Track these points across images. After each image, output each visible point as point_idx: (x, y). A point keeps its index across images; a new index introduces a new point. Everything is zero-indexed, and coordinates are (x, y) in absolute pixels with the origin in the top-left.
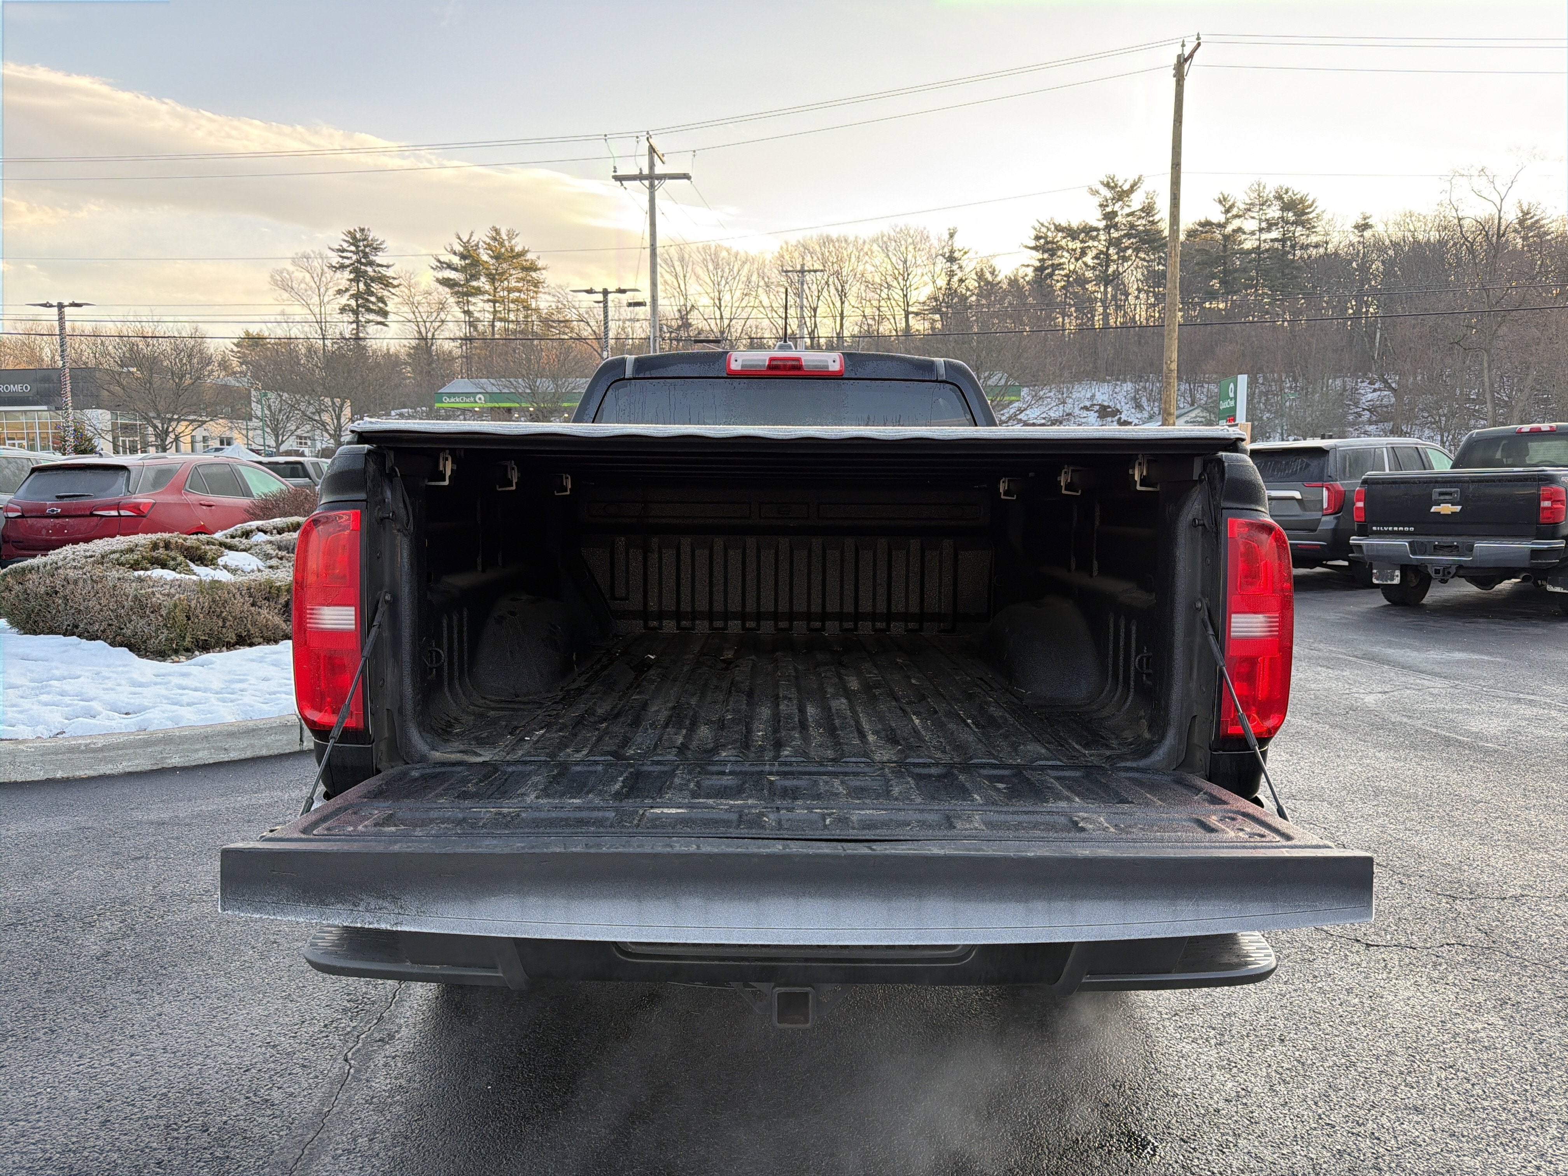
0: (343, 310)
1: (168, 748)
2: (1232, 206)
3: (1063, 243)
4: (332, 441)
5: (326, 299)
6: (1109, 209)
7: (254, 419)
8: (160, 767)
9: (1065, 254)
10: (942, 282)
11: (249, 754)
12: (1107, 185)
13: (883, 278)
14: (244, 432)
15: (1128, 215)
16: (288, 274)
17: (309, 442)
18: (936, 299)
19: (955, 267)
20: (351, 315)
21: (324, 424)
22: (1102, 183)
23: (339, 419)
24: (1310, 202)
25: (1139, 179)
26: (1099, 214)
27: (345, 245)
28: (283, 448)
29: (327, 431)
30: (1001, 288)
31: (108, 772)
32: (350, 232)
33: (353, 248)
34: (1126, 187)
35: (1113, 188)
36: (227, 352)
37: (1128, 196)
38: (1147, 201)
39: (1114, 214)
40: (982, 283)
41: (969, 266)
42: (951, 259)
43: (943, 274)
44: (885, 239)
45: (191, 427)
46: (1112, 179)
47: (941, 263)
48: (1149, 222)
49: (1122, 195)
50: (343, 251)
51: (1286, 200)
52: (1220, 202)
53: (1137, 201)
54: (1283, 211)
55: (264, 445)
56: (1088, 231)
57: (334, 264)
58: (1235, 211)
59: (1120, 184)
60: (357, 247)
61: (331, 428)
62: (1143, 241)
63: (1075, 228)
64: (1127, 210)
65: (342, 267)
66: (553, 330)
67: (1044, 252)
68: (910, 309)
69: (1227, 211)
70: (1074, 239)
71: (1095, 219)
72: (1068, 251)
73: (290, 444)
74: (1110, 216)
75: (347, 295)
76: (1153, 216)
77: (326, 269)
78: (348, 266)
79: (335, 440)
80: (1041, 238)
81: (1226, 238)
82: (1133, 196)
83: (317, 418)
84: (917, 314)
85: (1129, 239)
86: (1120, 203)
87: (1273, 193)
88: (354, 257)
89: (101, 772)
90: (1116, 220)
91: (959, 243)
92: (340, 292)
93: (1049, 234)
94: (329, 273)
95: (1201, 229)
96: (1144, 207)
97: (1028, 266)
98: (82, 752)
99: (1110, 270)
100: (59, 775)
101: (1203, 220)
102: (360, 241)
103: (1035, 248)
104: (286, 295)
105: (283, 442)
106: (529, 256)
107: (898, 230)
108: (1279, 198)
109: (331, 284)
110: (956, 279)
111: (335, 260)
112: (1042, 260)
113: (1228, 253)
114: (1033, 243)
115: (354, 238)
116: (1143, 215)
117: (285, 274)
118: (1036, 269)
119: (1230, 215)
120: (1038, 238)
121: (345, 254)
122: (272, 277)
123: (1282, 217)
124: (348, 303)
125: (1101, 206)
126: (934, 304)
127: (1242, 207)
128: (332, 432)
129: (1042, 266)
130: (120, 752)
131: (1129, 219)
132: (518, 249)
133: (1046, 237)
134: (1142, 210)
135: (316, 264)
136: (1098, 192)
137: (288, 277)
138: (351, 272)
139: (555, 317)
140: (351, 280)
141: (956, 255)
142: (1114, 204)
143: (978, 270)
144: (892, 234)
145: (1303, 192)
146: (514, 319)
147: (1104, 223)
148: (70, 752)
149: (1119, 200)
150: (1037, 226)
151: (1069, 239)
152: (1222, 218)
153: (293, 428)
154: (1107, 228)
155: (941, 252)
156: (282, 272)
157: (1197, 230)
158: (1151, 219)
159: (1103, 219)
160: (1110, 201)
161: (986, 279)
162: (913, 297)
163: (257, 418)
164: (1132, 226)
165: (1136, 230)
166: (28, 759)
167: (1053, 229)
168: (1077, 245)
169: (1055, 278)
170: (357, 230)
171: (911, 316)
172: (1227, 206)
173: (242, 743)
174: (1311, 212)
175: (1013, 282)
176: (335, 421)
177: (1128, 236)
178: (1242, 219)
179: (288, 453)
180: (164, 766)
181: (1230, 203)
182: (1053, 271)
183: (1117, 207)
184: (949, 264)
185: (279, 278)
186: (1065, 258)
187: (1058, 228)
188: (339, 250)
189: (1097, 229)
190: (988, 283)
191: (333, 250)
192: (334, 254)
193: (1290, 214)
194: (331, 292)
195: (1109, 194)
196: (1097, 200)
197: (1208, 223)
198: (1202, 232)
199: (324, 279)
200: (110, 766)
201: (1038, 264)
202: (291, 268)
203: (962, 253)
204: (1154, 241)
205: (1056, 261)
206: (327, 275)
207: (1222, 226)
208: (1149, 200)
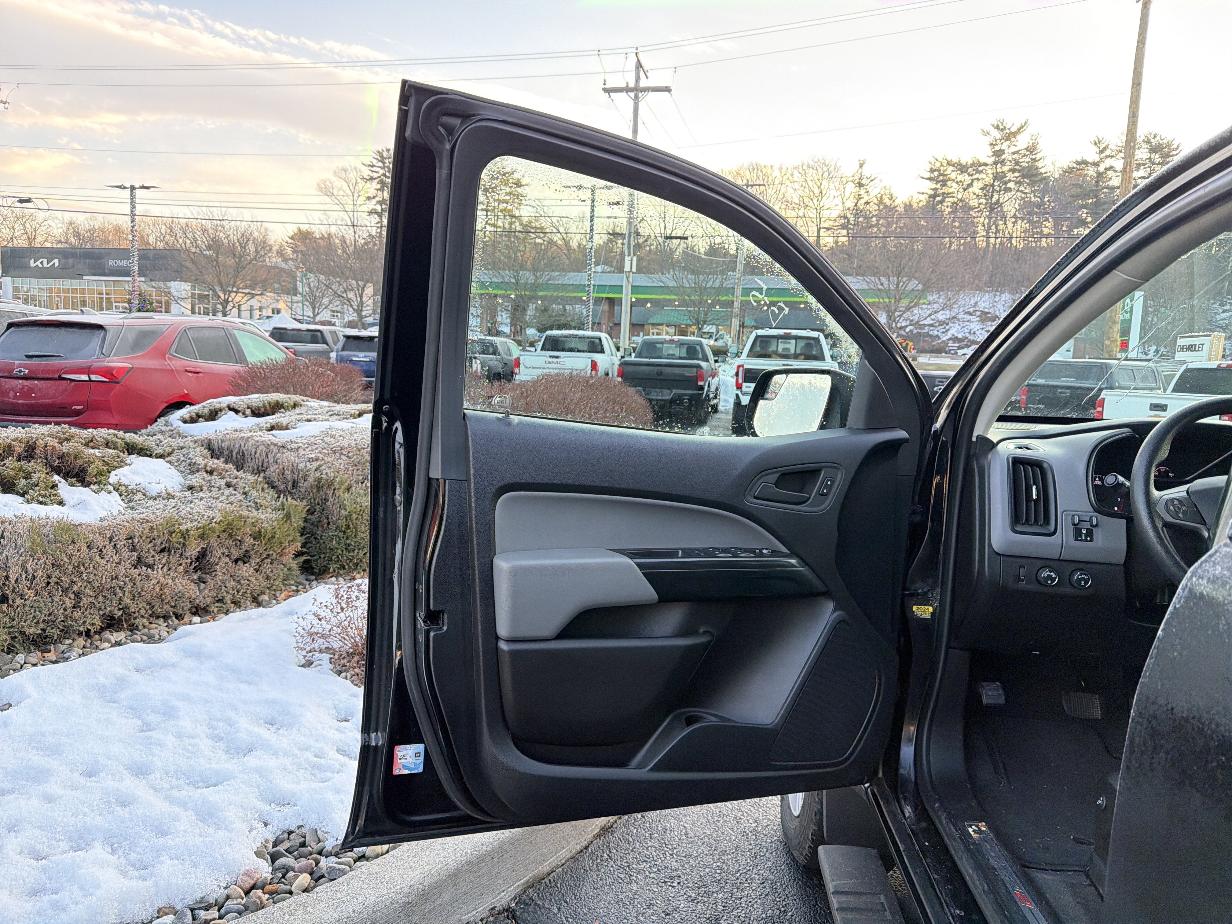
0: (371, 213)
2: (1105, 148)
3: (953, 176)
4: (355, 314)
5: (358, 203)
6: (997, 148)
7: (298, 295)
9: (954, 185)
10: (850, 204)
12: (997, 127)
13: (801, 199)
14: (289, 304)
15: (1014, 153)
16: (330, 183)
17: (339, 314)
18: (845, 217)
19: (862, 192)
20: (376, 216)
21: (349, 300)
22: (993, 126)
23: (361, 297)
24: (1175, 146)
25: (1026, 123)
26: (989, 151)
27: (375, 162)
28: (318, 319)
29: (351, 306)
30: (897, 211)
32: (379, 152)
33: (380, 164)
34: (1014, 130)
35: (1002, 130)
36: (284, 243)
37: (1014, 137)
38: (1031, 142)
39: (1002, 152)
40: (882, 207)
41: (874, 191)
42: (860, 185)
43: (852, 197)
44: (805, 167)
45: (246, 298)
46: (1002, 123)
47: (851, 188)
48: (1032, 159)
49: (1010, 136)
50: (373, 166)
51: (1154, 144)
52: (1095, 144)
53: (1022, 142)
54: (1150, 153)
55: (303, 315)
56: (977, 166)
57: (365, 177)
58: (1108, 152)
59: (1008, 127)
60: (384, 163)
61: (355, 304)
62: (1023, 176)
63: (964, 164)
64: (1013, 149)
65: (372, 179)
66: (531, 234)
67: (937, 182)
68: (823, 225)
69: (1102, 152)
70: (962, 172)
71: (985, 155)
72: (957, 183)
73: (325, 315)
74: (998, 153)
75: (374, 202)
76: (1035, 154)
77: (359, 180)
78: (376, 178)
79: (358, 314)
80: (935, 171)
81: (1099, 175)
82: (1019, 137)
83: (344, 295)
84: (828, 229)
85: (1013, 173)
86: (1008, 142)
87: (1143, 138)
88: (381, 172)
90: (1003, 157)
91: (867, 171)
92: (369, 198)
93: (942, 168)
94: (361, 183)
95: (1075, 165)
96: (1028, 147)
97: (923, 193)
99: (994, 200)
101: (1079, 160)
102: (386, 158)
103: (930, 179)
104: (327, 199)
105: (318, 314)
106: (516, 176)
107: (816, 160)
108: (1148, 142)
109: (362, 192)
110: (862, 201)
111: (366, 172)
112: (935, 189)
113: (1100, 188)
114: (928, 175)
115: (382, 156)
116: (1028, 153)
117: (328, 183)
118: (930, 196)
119: (1103, 155)
120: (932, 171)
121: (374, 169)
122: (318, 185)
123: (1150, 158)
124: (375, 207)
125: (991, 144)
126: (843, 221)
127: (1115, 148)
128: (356, 307)
129: (935, 194)
131: (1015, 156)
132: (508, 170)
133: (939, 170)
134: (1027, 149)
135: (352, 175)
136: (988, 133)
137: (330, 185)
138: (378, 183)
139: (534, 225)
140: (377, 190)
141: (863, 182)
142: (1002, 144)
143: (879, 196)
144: (811, 163)
145: (1169, 138)
146: (502, 225)
147: (993, 159)
149: (1007, 140)
150: (933, 161)
151: (959, 172)
152: (1096, 158)
153: (327, 303)
154: (995, 163)
155: (851, 179)
156: (325, 182)
157: (1074, 168)
158: (1034, 157)
159: (993, 156)
160: (998, 141)
161: (884, 204)
162: (825, 214)
163: (300, 294)
164: (1017, 163)
165: (1020, 166)
167: (945, 165)
168: (966, 179)
169: (945, 204)
170: (385, 150)
171: (822, 231)
172: (1101, 148)
174: (1177, 154)
175: (908, 207)
176: (359, 299)
177: (1013, 171)
178: (1114, 159)
179: (322, 323)
181: (1104, 145)
182: (944, 198)
183: (1004, 146)
184: (857, 188)
185: (323, 186)
186: (953, 188)
187: (949, 163)
188: (370, 166)
189: (986, 165)
190: (886, 207)
191: (365, 165)
192: (367, 168)
193: (1157, 156)
194: (362, 199)
195: (998, 135)
196: (989, 139)
197: (1084, 162)
198: (1078, 170)
199: (357, 188)
201: (932, 192)
202: (333, 179)
203: (869, 180)
204: (1036, 175)
205: (946, 190)
206: (359, 185)
207: (1096, 164)
208: (1034, 141)
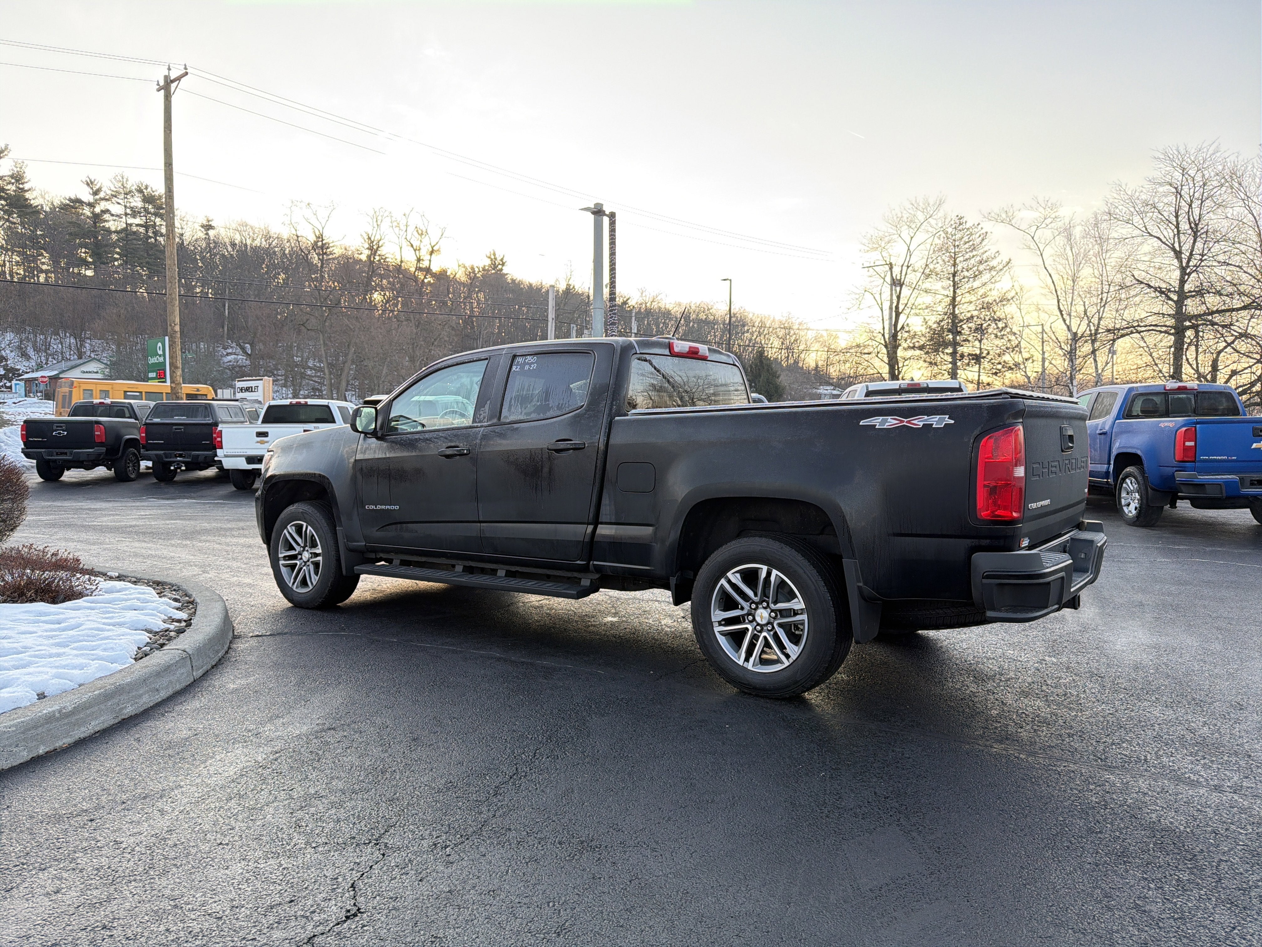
1: (122, 697)
2: (99, 190)
8: (119, 719)
11: (170, 692)
25: (6, 147)
31: (82, 736)
38: (15, 169)
48: (19, 188)
51: (146, 194)
52: (88, 184)
54: (144, 203)
58: (102, 195)
62: (11, 206)
69: (95, 193)
76: (23, 184)
81: (95, 216)
87: (136, 187)
89: (77, 737)
95: (70, 203)
96: (13, 174)
98: (58, 720)
100: (41, 751)
101: (73, 197)
108: (140, 191)
113: (97, 229)
116: (13, 181)
119: (97, 197)
123: (144, 208)
127: (109, 192)
130: (88, 712)
134: (12, 177)
148: (47, 723)
152: (91, 199)
157: (68, 205)
158: (21, 186)
165: (7, 194)
166: (11, 741)
172: (94, 189)
173: (165, 681)
178: (108, 202)
180: (123, 717)
181: (97, 187)
193: (151, 206)
197: (77, 201)
198: (73, 207)
200: (83, 729)
204: (26, 207)
207: (91, 205)
208: (18, 169)
